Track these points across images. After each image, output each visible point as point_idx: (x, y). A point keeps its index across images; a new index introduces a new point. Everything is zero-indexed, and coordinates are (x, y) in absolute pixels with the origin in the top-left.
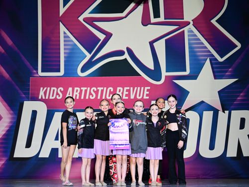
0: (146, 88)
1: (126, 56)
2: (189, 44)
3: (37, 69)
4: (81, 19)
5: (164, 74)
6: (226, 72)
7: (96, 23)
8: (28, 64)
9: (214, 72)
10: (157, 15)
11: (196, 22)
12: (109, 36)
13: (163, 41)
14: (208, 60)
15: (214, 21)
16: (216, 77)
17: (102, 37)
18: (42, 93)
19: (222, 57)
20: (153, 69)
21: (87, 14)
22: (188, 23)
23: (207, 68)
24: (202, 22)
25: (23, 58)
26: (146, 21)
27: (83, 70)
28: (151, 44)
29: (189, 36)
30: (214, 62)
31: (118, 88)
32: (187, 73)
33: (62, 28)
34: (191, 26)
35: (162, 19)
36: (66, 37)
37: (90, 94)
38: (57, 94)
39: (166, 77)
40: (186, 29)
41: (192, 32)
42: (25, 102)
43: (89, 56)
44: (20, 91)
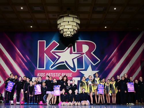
0: (71, 73)
1: (65, 63)
2: (84, 60)
3: (37, 67)
4: (51, 52)
5: (77, 69)
6: (96, 68)
7: (56, 53)
8: (34, 65)
9: (92, 69)
10: (74, 51)
11: (86, 53)
12: (59, 57)
13: (76, 59)
14: (90, 65)
15: (92, 53)
16: (92, 70)
17: (57, 57)
18: (38, 75)
19: (94, 64)
20: (73, 67)
21: (53, 50)
22: (84, 53)
23: (90, 67)
24: (88, 53)
25: (33, 64)
26: (71, 53)
27: (51, 67)
28: (73, 60)
29: (84, 57)
30: (92, 65)
31: (62, 73)
32: (84, 69)
33: (45, 55)
34: (85, 54)
35: (76, 52)
36: (46, 57)
37: (54, 75)
38: (43, 75)
39: (77, 70)
40: (83, 55)
41: (85, 56)
42: (33, 78)
43: (53, 63)
44: (31, 74)
